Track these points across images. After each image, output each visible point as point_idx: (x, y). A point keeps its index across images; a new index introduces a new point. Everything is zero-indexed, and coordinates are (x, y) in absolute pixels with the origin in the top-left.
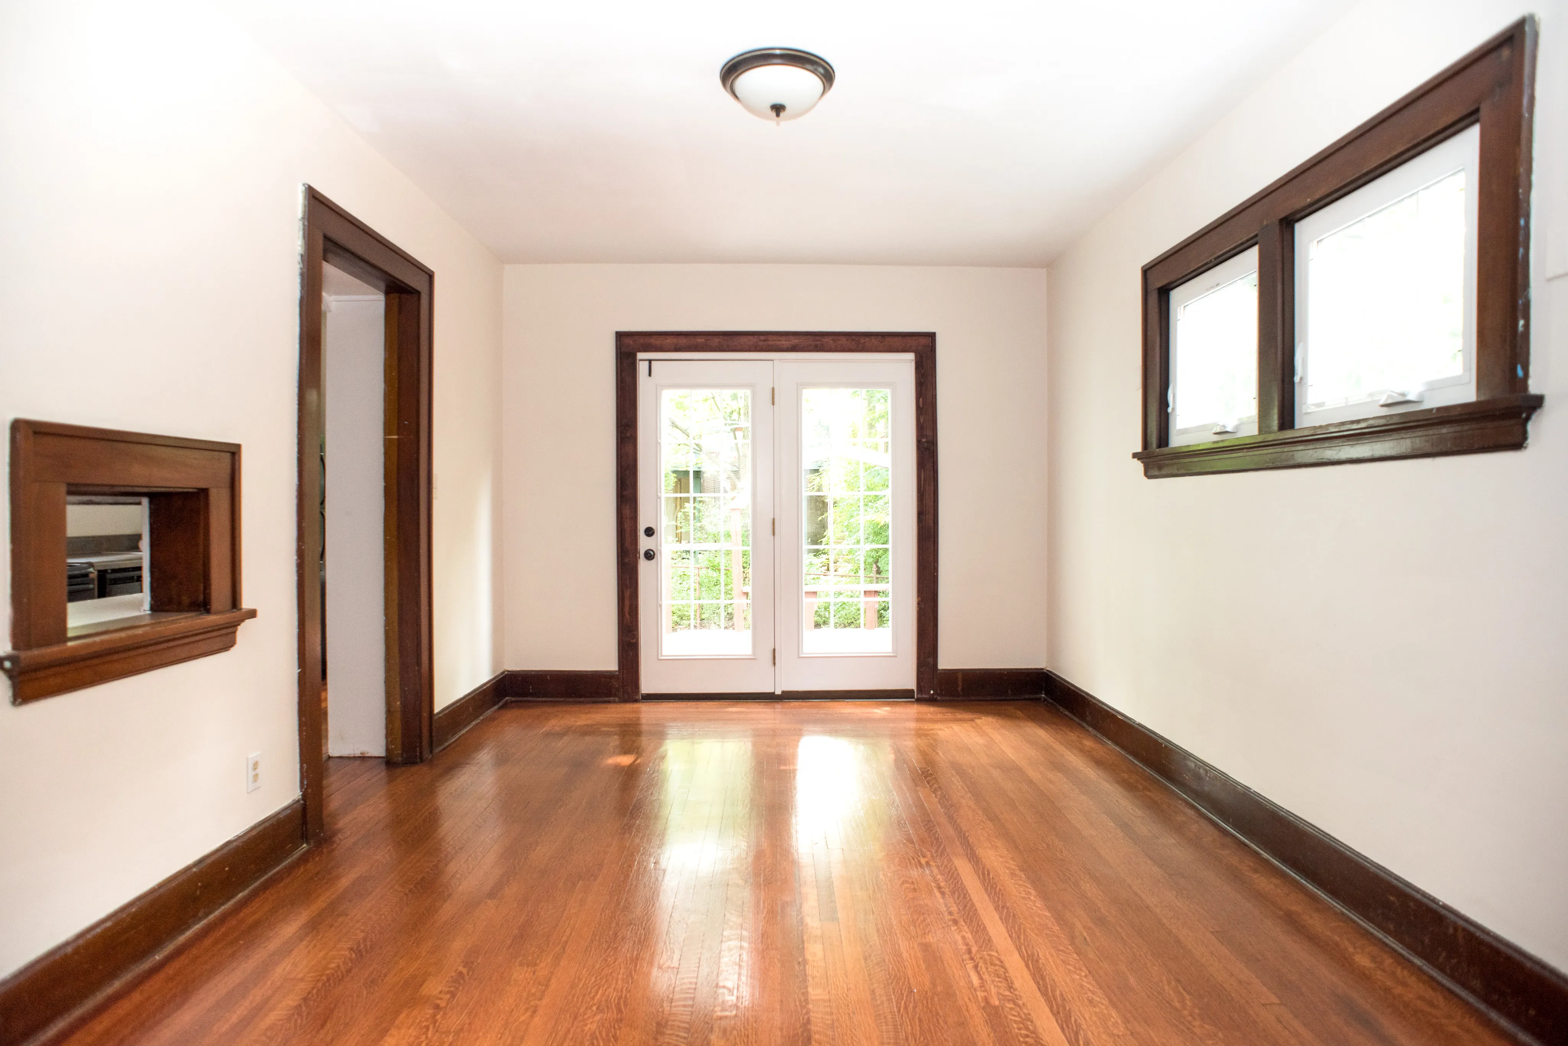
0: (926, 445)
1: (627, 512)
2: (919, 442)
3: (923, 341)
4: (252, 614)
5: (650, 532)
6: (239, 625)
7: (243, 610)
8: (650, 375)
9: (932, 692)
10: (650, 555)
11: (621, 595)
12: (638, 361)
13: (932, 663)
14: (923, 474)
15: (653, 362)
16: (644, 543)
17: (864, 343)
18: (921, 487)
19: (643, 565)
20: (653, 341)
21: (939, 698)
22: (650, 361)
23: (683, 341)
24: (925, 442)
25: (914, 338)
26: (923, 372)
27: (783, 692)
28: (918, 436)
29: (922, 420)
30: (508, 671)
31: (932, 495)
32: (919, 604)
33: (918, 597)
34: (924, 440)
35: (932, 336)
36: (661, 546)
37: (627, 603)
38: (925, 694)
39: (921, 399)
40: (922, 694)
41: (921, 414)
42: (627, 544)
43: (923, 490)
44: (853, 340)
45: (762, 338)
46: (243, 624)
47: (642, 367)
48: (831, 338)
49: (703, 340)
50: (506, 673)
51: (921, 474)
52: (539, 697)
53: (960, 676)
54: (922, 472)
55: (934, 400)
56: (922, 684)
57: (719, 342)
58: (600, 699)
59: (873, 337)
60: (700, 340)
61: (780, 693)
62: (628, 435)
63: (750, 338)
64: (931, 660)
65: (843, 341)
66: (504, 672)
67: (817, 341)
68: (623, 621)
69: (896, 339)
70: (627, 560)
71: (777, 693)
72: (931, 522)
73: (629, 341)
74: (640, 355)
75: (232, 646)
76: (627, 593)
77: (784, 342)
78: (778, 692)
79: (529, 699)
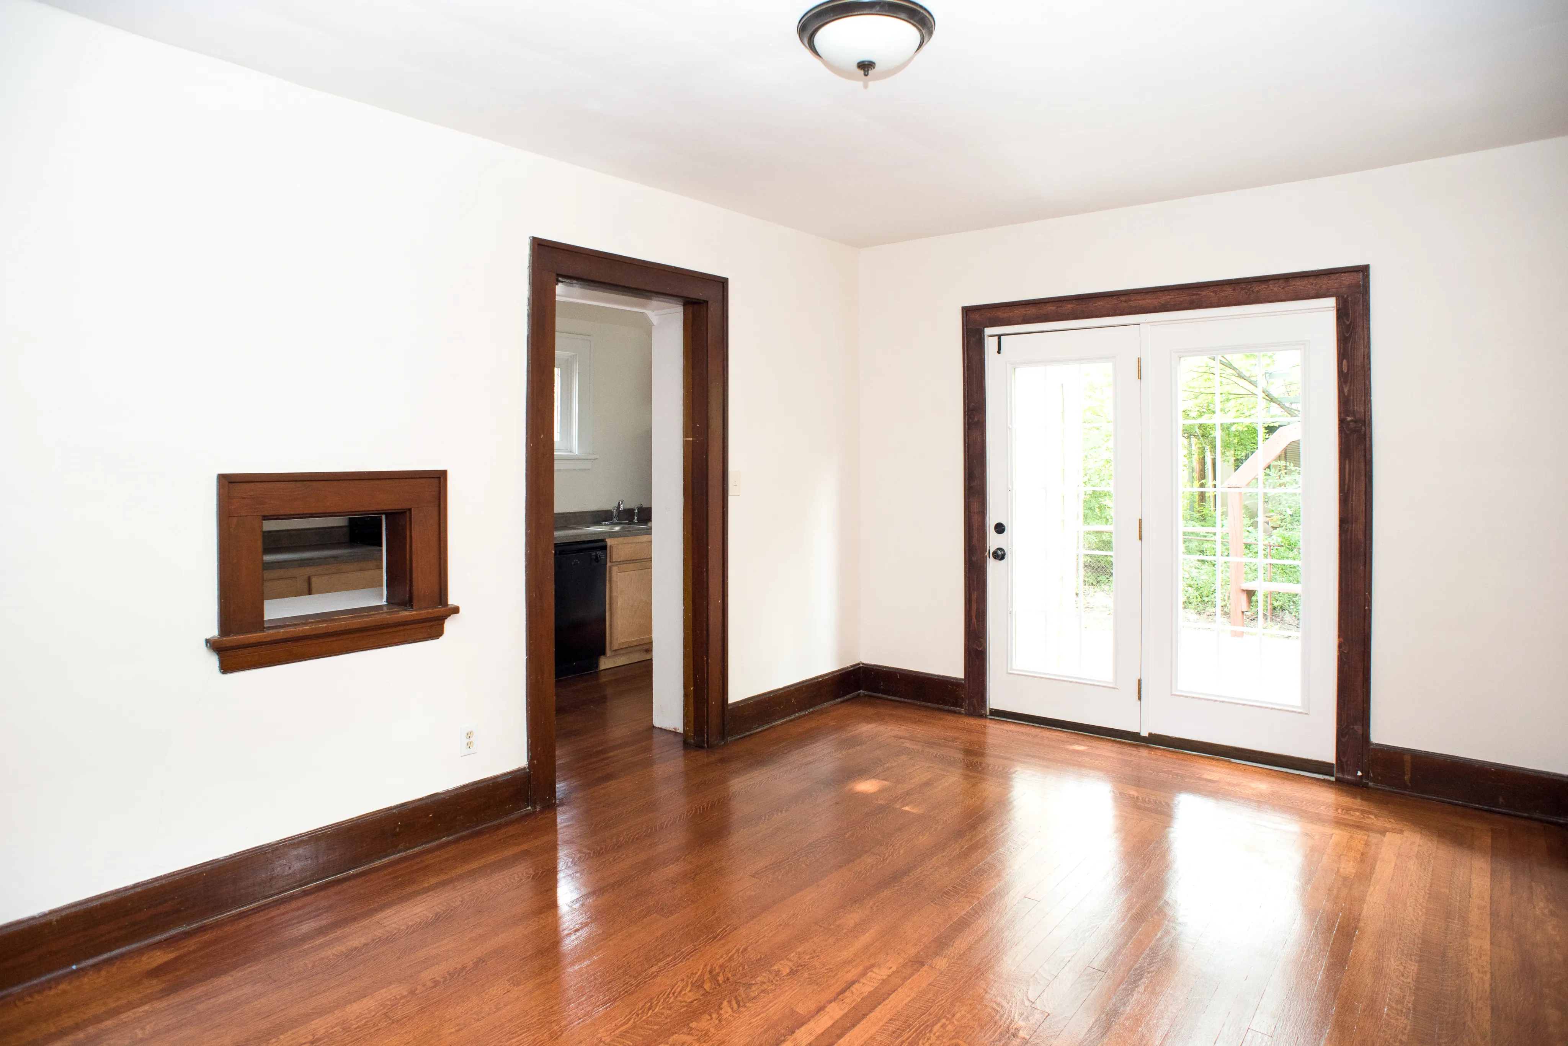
0: (1352, 425)
1: (975, 507)
2: (1342, 421)
3: (1348, 279)
4: (456, 610)
5: (1000, 528)
6: (446, 619)
7: (449, 607)
8: (999, 352)
9: (1359, 774)
10: (1000, 555)
11: (968, 597)
12: (986, 337)
13: (1361, 733)
14: (1347, 466)
15: (1002, 337)
16: (994, 541)
17: (1258, 292)
18: (1344, 484)
19: (992, 565)
20: (1000, 314)
21: (1371, 784)
22: (999, 337)
23: (1032, 311)
24: (1351, 421)
25: (1333, 276)
26: (1348, 323)
27: (1150, 734)
28: (1340, 413)
29: (1346, 390)
30: (863, 664)
31: (1363, 494)
32: (1340, 646)
33: (1339, 637)
34: (1349, 419)
35: (1364, 271)
36: (1012, 546)
37: (974, 607)
38: (1348, 775)
39: (1345, 362)
40: (1343, 773)
41: (1346, 382)
42: (975, 540)
43: (1348, 490)
44: (1242, 289)
45: (1123, 298)
46: (449, 618)
47: (990, 345)
48: (1212, 288)
49: (1054, 308)
50: (861, 665)
51: (1345, 465)
52: (889, 695)
53: (1407, 758)
54: (1347, 462)
55: (1366, 361)
56: (1344, 760)
57: (1072, 308)
58: (946, 708)
59: (1270, 282)
60: (1050, 308)
61: (1147, 735)
62: (976, 420)
63: (1109, 299)
64: (1358, 728)
65: (1229, 291)
66: (859, 664)
67: (1193, 295)
68: (969, 625)
69: (1305, 282)
70: (974, 559)
71: (1142, 734)
72: (1361, 536)
73: (976, 316)
74: (988, 331)
75: (441, 635)
76: (974, 596)
77: (1149, 301)
78: (1145, 733)
79: (880, 695)
